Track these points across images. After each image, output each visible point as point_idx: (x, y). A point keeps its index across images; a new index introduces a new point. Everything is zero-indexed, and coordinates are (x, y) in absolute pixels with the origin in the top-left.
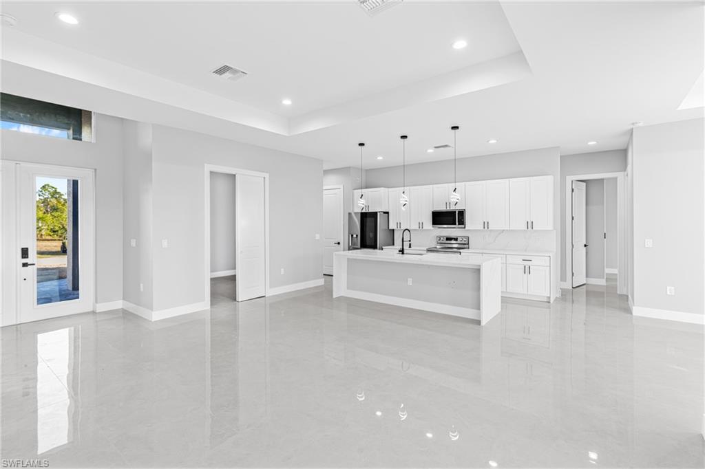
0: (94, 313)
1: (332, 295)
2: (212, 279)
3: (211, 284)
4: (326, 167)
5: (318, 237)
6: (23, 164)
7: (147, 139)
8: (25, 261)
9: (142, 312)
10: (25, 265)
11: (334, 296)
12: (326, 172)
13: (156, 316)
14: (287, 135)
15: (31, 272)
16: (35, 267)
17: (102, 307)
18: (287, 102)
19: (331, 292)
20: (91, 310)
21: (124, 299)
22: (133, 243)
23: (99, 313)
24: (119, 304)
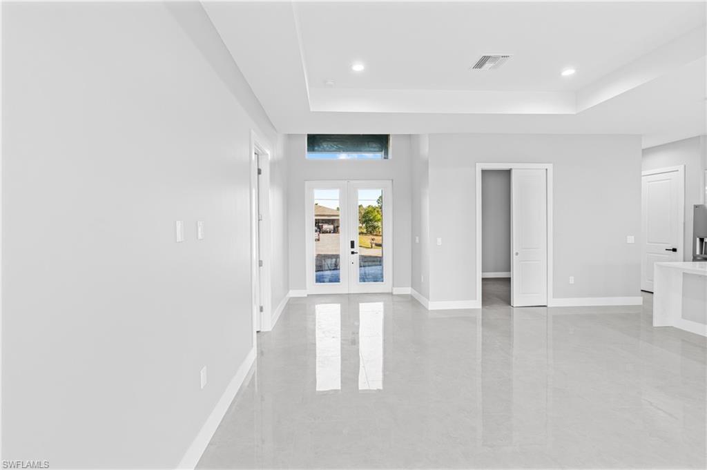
0: (391, 294)
1: (651, 323)
2: (483, 279)
3: (483, 284)
4: (646, 144)
5: (631, 239)
6: (352, 182)
7: (425, 149)
8: (353, 250)
9: (422, 300)
10: (353, 253)
11: (656, 324)
12: (647, 152)
13: (433, 305)
14: (574, 113)
15: (356, 258)
16: (358, 254)
17: (397, 291)
18: (568, 72)
19: (650, 318)
20: (390, 291)
21: (412, 287)
22: (417, 241)
23: (395, 295)
24: (408, 290)
